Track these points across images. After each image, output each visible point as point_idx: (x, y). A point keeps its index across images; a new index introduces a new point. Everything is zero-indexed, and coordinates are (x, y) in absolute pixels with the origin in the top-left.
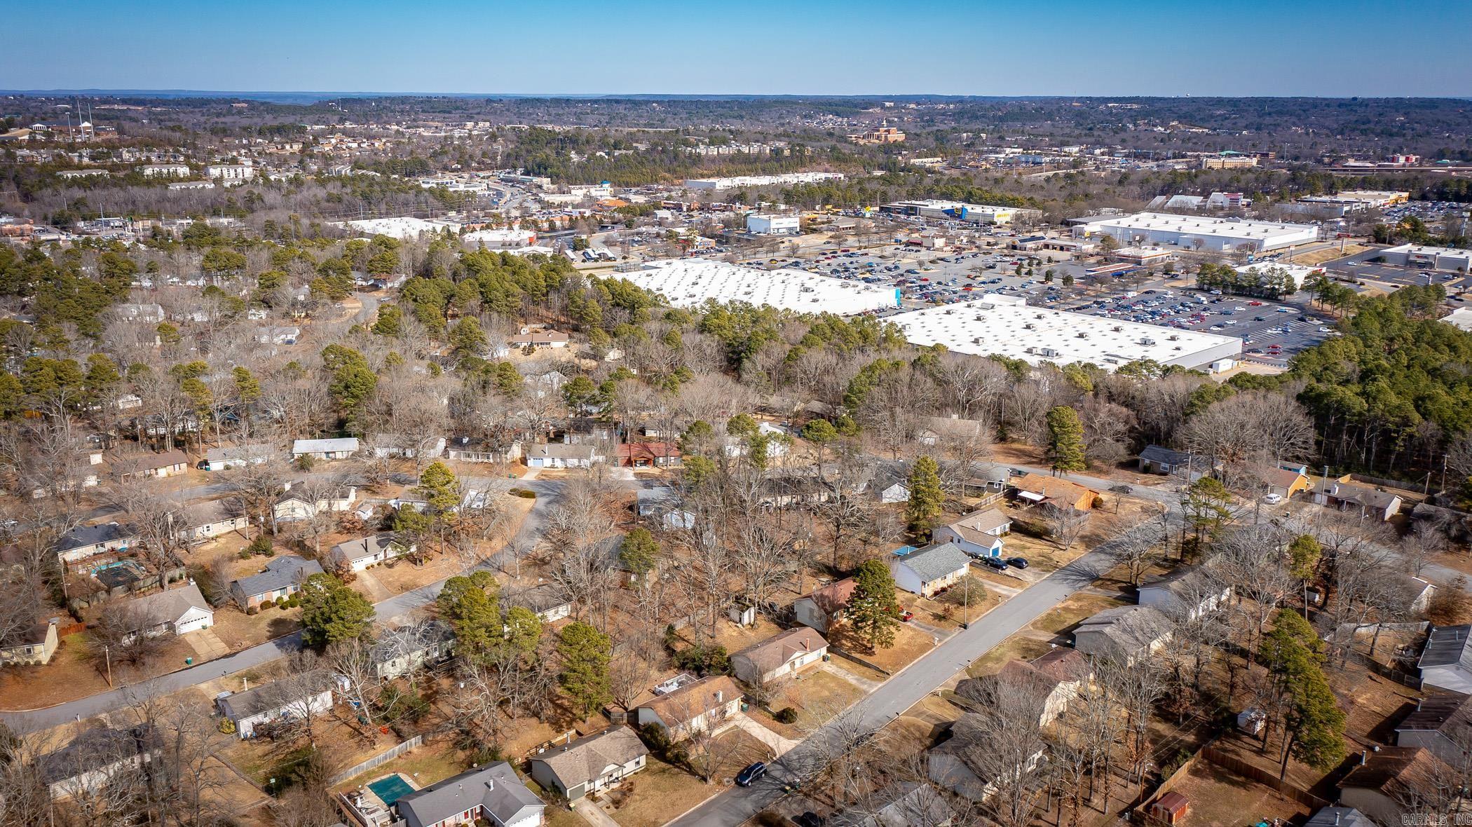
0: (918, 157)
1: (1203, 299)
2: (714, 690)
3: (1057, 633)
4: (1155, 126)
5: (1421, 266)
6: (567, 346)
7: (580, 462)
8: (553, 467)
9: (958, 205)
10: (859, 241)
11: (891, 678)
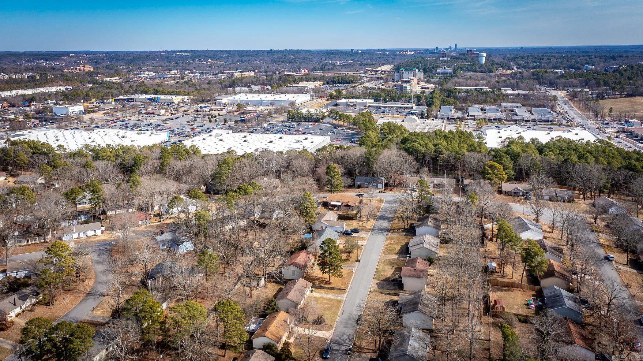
0: (107, 77)
1: (294, 124)
2: (282, 319)
3: (397, 254)
4: (202, 61)
5: (352, 106)
6: (5, 179)
7: (95, 232)
8: (79, 238)
9: (153, 96)
10: (123, 114)
11: (348, 291)
